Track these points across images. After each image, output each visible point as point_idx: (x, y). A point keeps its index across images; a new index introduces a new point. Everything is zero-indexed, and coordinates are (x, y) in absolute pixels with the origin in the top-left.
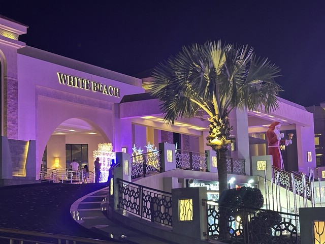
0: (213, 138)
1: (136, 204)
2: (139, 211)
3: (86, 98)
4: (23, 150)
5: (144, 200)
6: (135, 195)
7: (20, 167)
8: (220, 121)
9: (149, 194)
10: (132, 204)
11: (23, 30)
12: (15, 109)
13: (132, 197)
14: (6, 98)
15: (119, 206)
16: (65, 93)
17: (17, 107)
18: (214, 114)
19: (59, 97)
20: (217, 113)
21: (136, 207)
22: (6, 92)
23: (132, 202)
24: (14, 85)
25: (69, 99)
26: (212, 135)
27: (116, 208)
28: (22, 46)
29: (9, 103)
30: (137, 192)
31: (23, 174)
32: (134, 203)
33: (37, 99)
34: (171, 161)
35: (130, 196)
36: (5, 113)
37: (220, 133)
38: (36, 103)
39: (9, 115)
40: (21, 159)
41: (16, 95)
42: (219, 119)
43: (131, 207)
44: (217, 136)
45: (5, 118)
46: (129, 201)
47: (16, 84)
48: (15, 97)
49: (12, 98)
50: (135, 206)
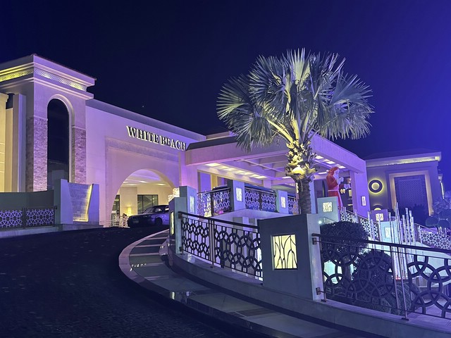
0: (293, 167)
1: (205, 245)
2: (209, 255)
3: (154, 150)
4: (85, 195)
5: (217, 239)
6: (204, 232)
7: (82, 211)
8: (302, 146)
9: (224, 229)
10: (200, 246)
11: (91, 82)
12: (84, 157)
13: (200, 236)
14: (73, 146)
15: (181, 249)
16: (135, 145)
17: (85, 156)
18: (294, 139)
19: (128, 149)
20: (297, 138)
21: (205, 249)
22: (73, 141)
23: (200, 242)
24: (82, 134)
25: (138, 151)
26: (292, 164)
27: (178, 252)
28: (90, 97)
29: (77, 151)
30: (207, 228)
31: (84, 218)
32: (202, 244)
33: (106, 151)
34: (241, 200)
35: (196, 234)
36: (73, 161)
37: (302, 160)
38: (106, 154)
39: (77, 163)
40: (82, 203)
41: (85, 144)
42: (300, 144)
43: (198, 250)
44: (299, 164)
45: (73, 166)
46: (195, 241)
47: (84, 133)
48: (83, 146)
49: (80, 147)
50: (203, 248)
